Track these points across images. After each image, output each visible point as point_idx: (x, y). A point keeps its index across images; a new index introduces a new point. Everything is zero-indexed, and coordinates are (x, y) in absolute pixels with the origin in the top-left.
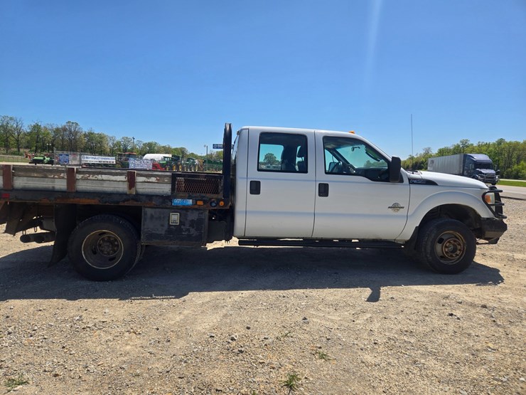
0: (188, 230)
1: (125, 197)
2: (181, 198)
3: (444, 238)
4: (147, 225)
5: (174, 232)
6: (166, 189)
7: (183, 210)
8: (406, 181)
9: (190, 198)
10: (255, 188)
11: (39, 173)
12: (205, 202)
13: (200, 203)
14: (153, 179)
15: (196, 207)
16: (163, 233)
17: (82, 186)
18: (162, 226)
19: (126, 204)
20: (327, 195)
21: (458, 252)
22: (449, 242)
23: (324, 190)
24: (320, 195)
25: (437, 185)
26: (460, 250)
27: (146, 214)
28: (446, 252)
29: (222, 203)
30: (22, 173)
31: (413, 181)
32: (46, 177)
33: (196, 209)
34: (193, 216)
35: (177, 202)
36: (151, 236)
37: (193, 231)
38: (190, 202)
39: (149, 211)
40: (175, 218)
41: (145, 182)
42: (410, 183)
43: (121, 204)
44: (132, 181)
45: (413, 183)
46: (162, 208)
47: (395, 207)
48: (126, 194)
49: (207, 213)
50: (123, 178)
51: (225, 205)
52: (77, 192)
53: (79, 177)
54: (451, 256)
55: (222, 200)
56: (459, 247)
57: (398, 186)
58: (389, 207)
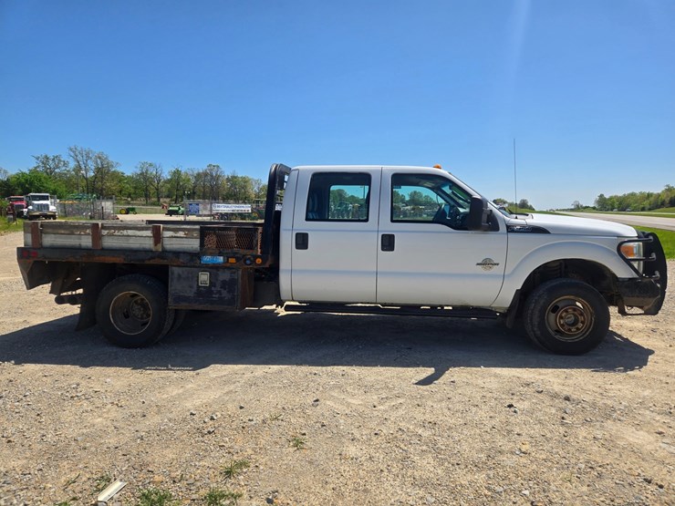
0: (219, 292)
1: (150, 254)
2: (211, 254)
3: (560, 305)
4: (175, 287)
5: (204, 293)
6: (194, 244)
7: (213, 269)
8: (503, 228)
9: (220, 254)
10: (302, 241)
11: (64, 229)
12: (238, 259)
13: (232, 260)
14: (181, 234)
15: (228, 265)
16: (192, 295)
17: (108, 242)
18: (191, 287)
19: (152, 262)
20: (392, 249)
21: (580, 325)
22: (566, 311)
23: (388, 243)
24: (383, 250)
25: (549, 233)
26: (583, 323)
27: (173, 273)
28: (562, 326)
29: (259, 261)
30: (49, 230)
31: (512, 229)
32: (73, 234)
33: (229, 268)
34: (225, 276)
35: (207, 259)
36: (179, 299)
37: (225, 294)
38: (221, 259)
39: (176, 271)
40: (204, 278)
41: (172, 237)
42: (508, 232)
43: (147, 262)
44: (157, 237)
45: (513, 231)
46: (191, 267)
47: (487, 263)
48: (152, 251)
49: (240, 272)
50: (149, 233)
51: (264, 262)
52: (103, 249)
53: (105, 232)
54: (570, 330)
55: (259, 257)
56: (581, 318)
57: (491, 236)
58: (478, 264)
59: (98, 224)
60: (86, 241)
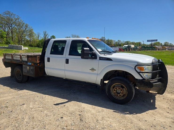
0: (31, 72)
2: (29, 62)
4: (24, 69)
5: (28, 72)
6: (26, 59)
7: (30, 66)
8: (98, 58)
9: (31, 62)
10: (49, 60)
11: (8, 55)
13: (33, 64)
14: (25, 57)
16: (26, 72)
17: (14, 58)
18: (26, 70)
20: (68, 63)
21: (121, 94)
23: (67, 61)
24: (66, 63)
25: (112, 61)
27: (23, 66)
28: (115, 93)
29: (38, 65)
30: (6, 55)
31: (101, 58)
32: (9, 56)
33: (32, 66)
34: (32, 68)
35: (28, 63)
36: (24, 73)
38: (31, 64)
40: (28, 68)
41: (23, 58)
42: (99, 59)
43: (19, 63)
44: (21, 58)
45: (101, 59)
46: (26, 65)
47: (93, 69)
48: (20, 61)
49: (34, 67)
50: (19, 56)
51: (40, 65)
52: (13, 60)
53: (13, 56)
54: (117, 95)
55: (38, 63)
56: (122, 92)
57: (94, 61)
58: (90, 70)
59: (12, 54)
60: (11, 58)
